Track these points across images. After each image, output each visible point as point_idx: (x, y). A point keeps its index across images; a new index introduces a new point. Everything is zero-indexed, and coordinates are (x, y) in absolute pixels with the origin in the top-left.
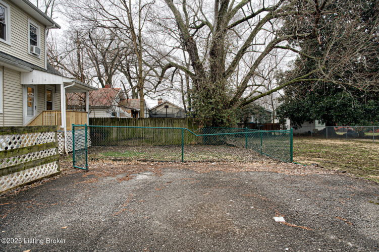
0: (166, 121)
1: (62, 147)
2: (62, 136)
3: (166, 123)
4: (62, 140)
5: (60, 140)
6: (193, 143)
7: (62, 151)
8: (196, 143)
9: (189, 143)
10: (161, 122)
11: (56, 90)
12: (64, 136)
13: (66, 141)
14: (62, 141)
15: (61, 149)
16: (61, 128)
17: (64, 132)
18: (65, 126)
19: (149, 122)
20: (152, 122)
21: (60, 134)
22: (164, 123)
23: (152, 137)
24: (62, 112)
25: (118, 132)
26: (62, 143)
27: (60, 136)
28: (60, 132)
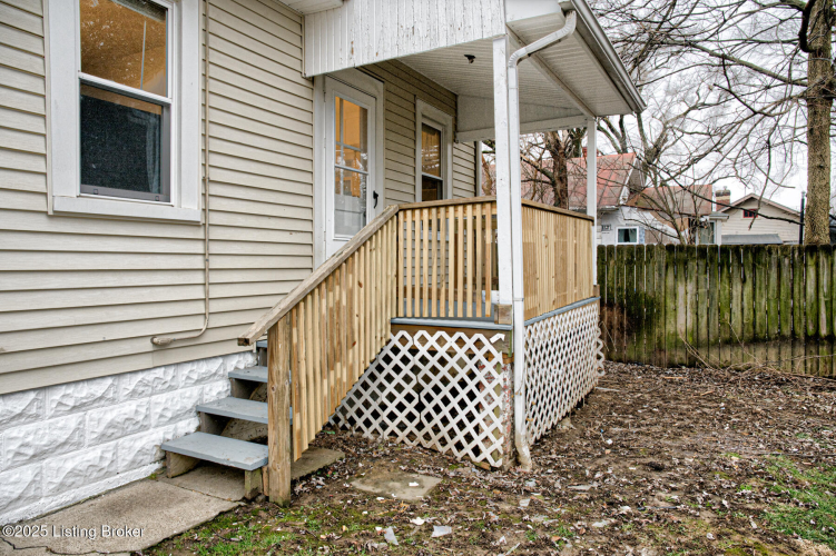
1: (498, 422)
2: (498, 357)
4: (499, 378)
5: (489, 378)
7: (498, 444)
11: (456, 130)
12: (510, 358)
13: (519, 386)
14: (498, 389)
15: (496, 432)
16: (495, 307)
17: (509, 333)
18: (519, 293)
21: (488, 347)
24: (502, 210)
26: (498, 401)
27: (488, 356)
28: (489, 332)
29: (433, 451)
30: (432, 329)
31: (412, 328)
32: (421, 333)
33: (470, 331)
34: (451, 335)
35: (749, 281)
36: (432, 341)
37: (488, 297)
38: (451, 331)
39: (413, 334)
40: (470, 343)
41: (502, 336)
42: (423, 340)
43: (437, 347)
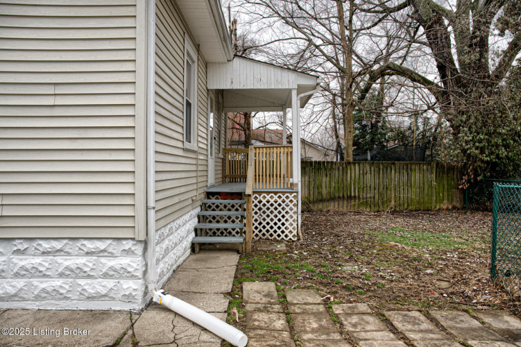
0: (397, 167)
2: (294, 202)
3: (397, 170)
5: (291, 209)
6: (445, 207)
7: (295, 232)
8: (450, 207)
9: (438, 207)
10: (389, 169)
13: (300, 212)
15: (294, 228)
17: (298, 193)
18: (300, 178)
19: (368, 168)
20: (373, 169)
21: (291, 198)
22: (393, 171)
23: (372, 196)
24: (294, 150)
25: (311, 188)
26: (295, 217)
27: (291, 201)
28: (291, 193)
29: (267, 239)
30: (268, 193)
31: (260, 193)
32: (263, 195)
33: (284, 193)
34: (276, 195)
35: (328, 175)
36: (268, 197)
37: (289, 180)
38: (276, 193)
39: (260, 195)
40: (284, 197)
41: (296, 194)
42: (264, 197)
43: (270, 199)
